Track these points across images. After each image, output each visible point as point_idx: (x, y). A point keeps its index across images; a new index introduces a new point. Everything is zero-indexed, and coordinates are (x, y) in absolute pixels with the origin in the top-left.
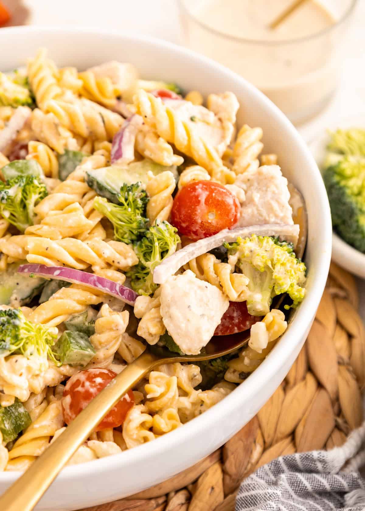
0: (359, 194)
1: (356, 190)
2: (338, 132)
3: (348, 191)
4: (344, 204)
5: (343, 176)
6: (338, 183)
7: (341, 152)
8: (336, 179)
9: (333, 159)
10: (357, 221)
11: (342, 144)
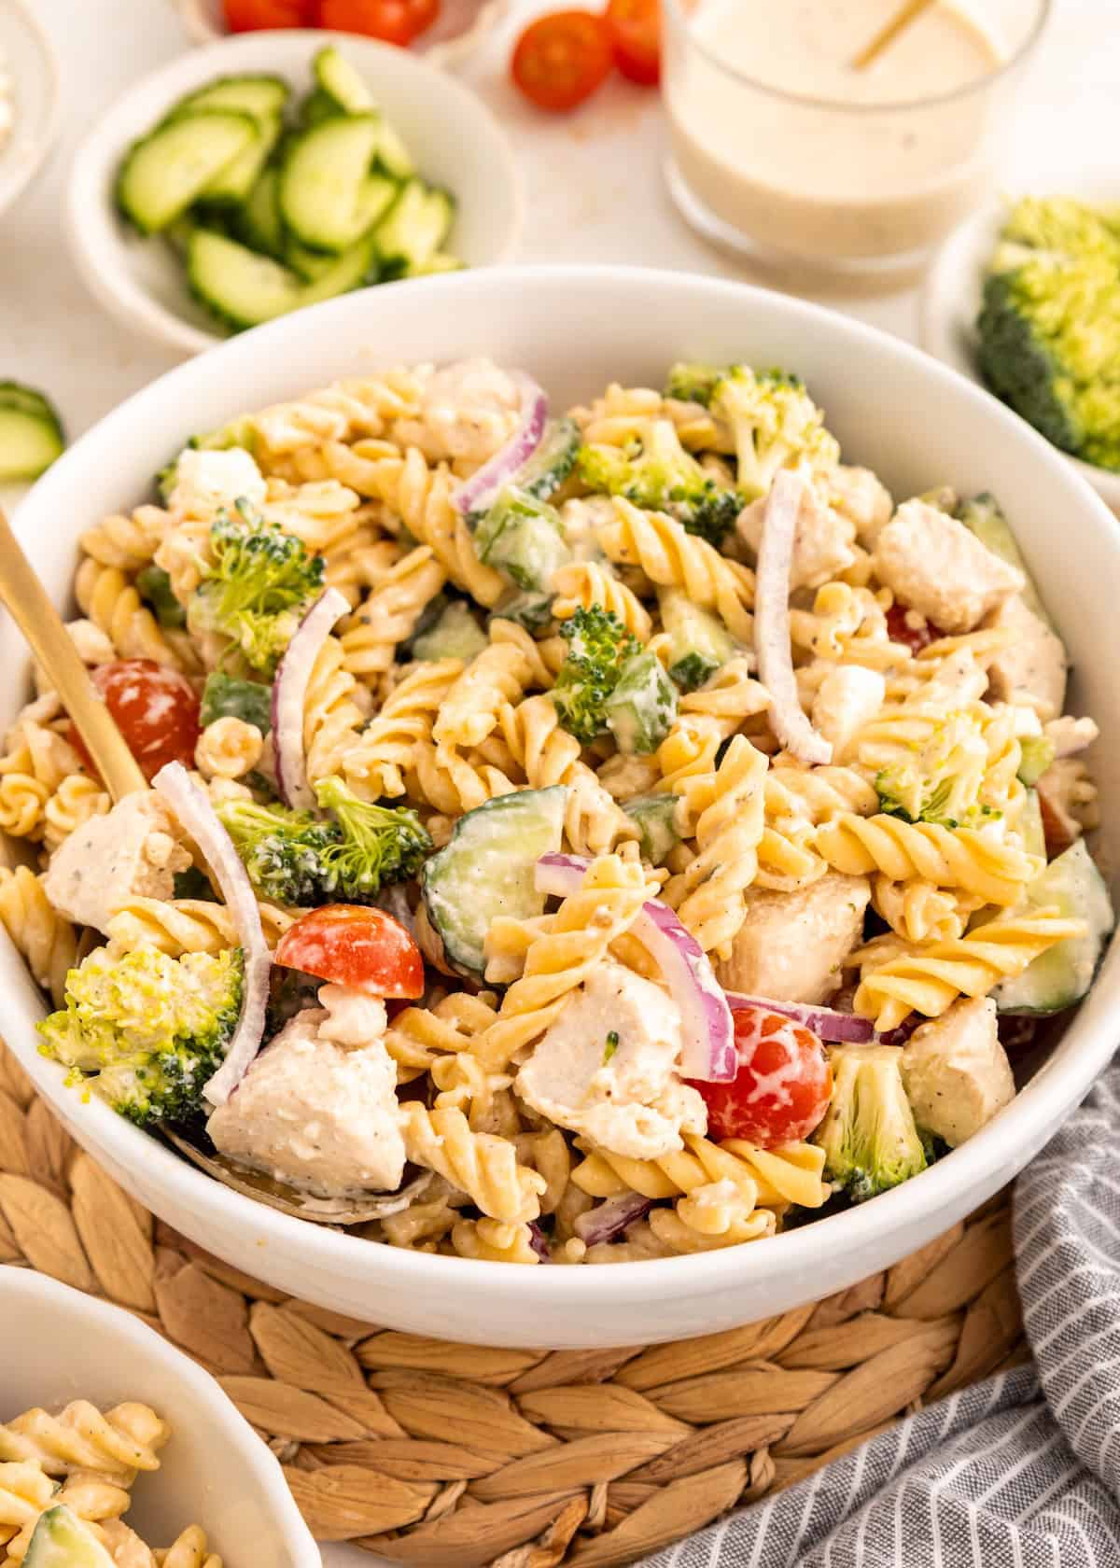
0: (1057, 334)
1: (1050, 327)
2: (1027, 202)
3: (1036, 331)
4: (1026, 355)
5: (1026, 297)
6: (1016, 311)
7: (1029, 243)
8: (1011, 302)
9: (1011, 257)
10: (1050, 390)
11: (1030, 226)
